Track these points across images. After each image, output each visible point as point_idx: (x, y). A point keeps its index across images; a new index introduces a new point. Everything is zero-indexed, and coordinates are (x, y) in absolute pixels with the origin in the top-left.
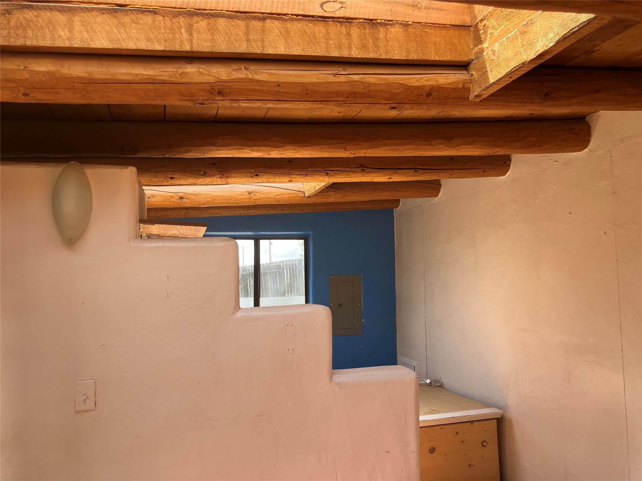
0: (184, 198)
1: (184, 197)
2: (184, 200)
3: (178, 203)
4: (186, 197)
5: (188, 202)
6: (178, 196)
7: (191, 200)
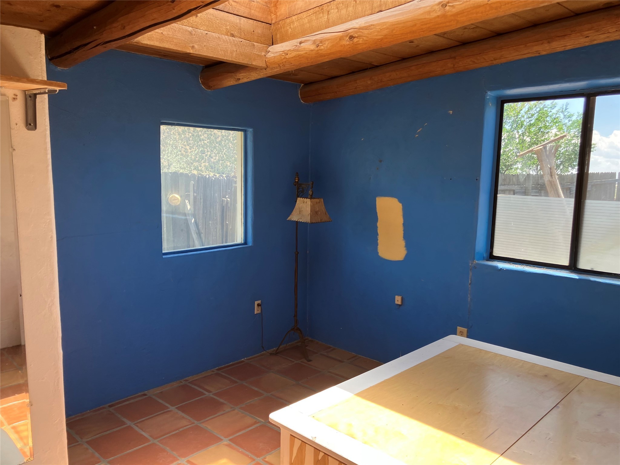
0: (354, 38)
1: (354, 36)
2: (355, 40)
3: (349, 46)
4: (357, 35)
5: (361, 42)
6: (347, 36)
7: (363, 39)
